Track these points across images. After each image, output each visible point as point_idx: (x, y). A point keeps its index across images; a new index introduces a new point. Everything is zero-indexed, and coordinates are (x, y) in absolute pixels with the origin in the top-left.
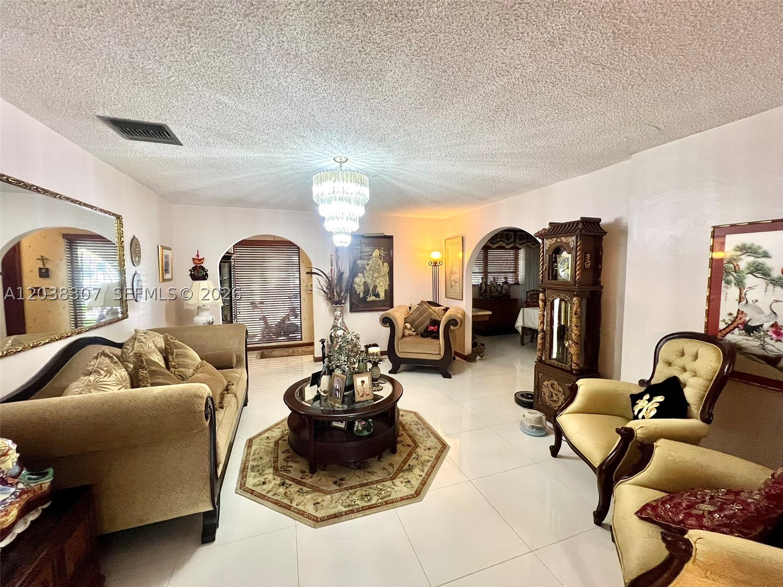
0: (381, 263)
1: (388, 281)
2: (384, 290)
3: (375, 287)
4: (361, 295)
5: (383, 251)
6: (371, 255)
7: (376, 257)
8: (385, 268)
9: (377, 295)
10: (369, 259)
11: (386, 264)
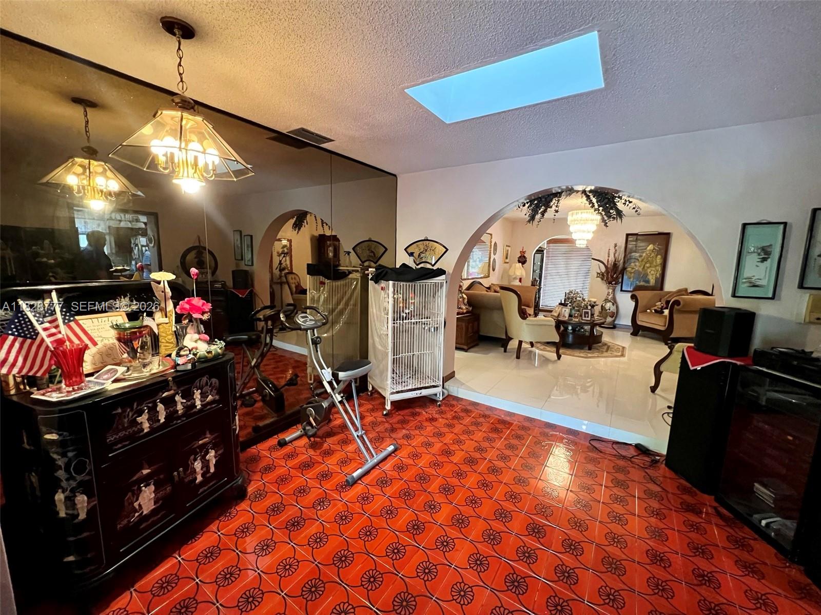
0: (655, 256)
1: (660, 271)
2: (655, 278)
3: (646, 275)
4: (632, 280)
5: (659, 245)
6: (646, 249)
7: (650, 250)
8: (659, 260)
9: (648, 282)
10: (643, 252)
11: (659, 257)
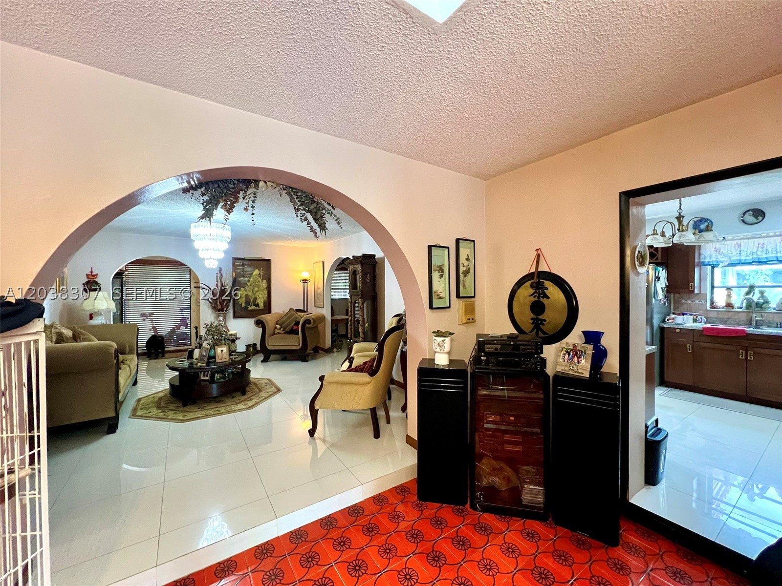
0: (260, 280)
1: (266, 293)
2: (263, 301)
3: (255, 299)
4: (243, 305)
5: (262, 270)
6: (252, 274)
7: (256, 275)
8: (264, 284)
9: (257, 305)
10: (250, 277)
11: (264, 281)
